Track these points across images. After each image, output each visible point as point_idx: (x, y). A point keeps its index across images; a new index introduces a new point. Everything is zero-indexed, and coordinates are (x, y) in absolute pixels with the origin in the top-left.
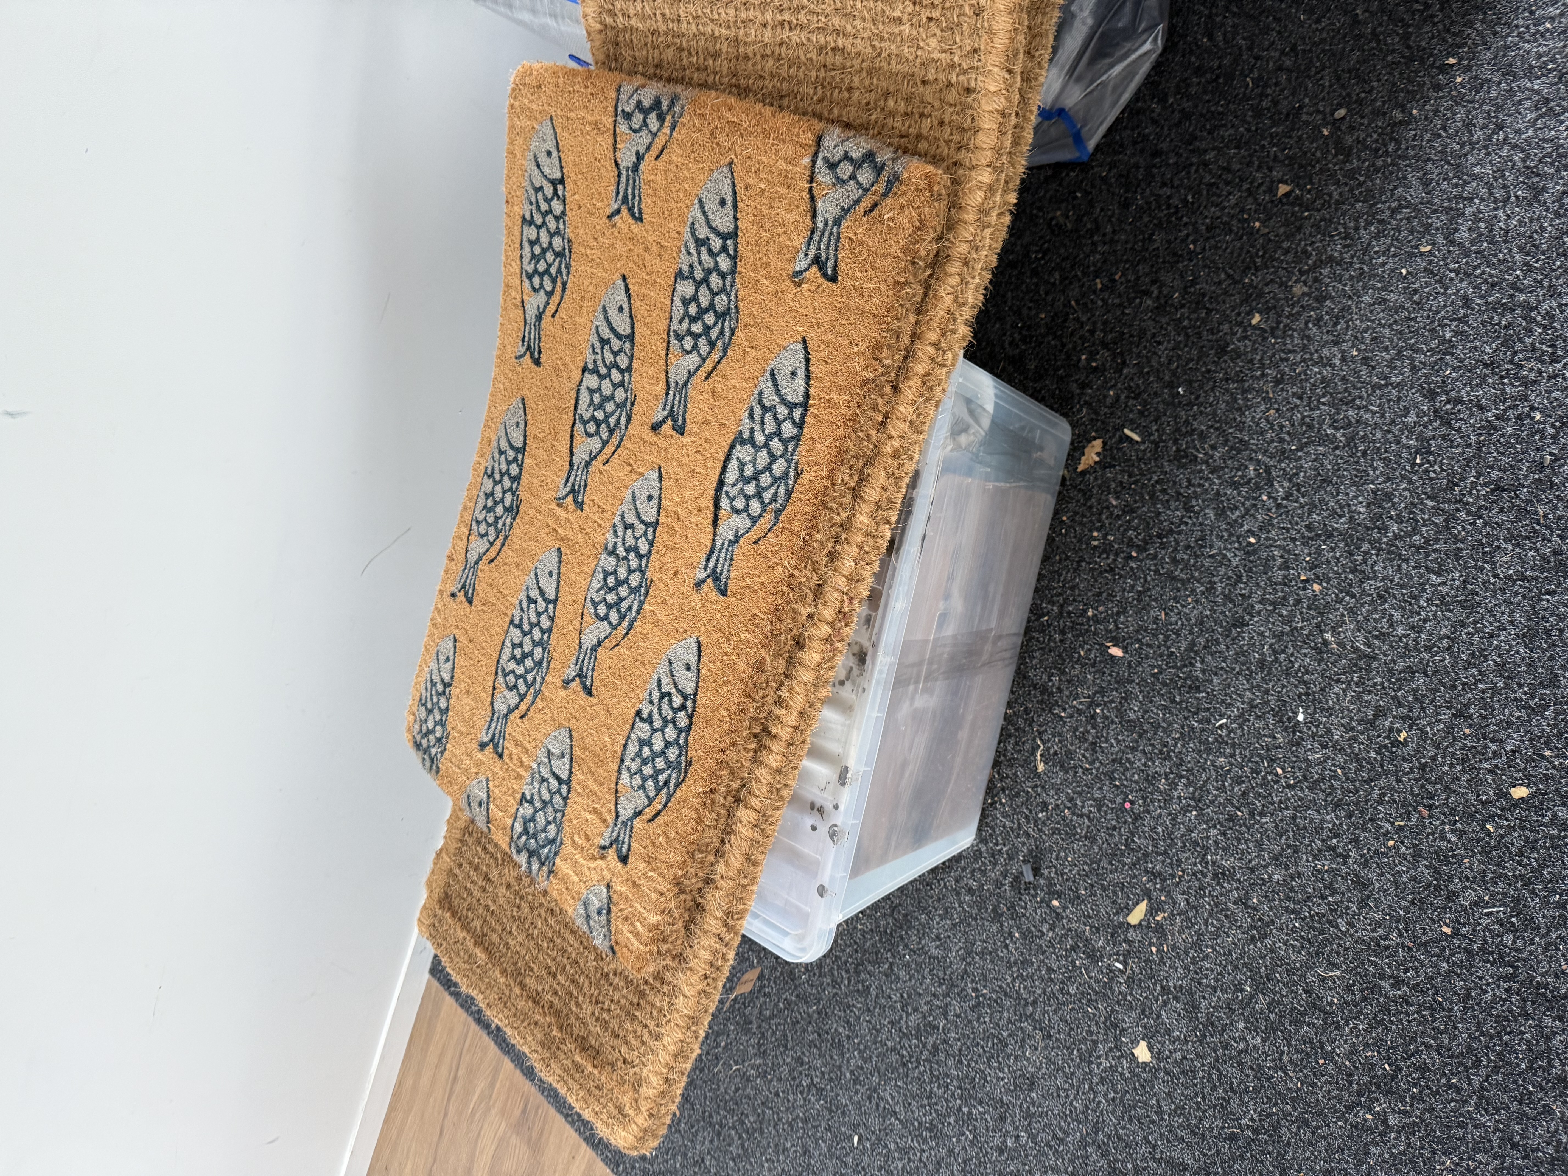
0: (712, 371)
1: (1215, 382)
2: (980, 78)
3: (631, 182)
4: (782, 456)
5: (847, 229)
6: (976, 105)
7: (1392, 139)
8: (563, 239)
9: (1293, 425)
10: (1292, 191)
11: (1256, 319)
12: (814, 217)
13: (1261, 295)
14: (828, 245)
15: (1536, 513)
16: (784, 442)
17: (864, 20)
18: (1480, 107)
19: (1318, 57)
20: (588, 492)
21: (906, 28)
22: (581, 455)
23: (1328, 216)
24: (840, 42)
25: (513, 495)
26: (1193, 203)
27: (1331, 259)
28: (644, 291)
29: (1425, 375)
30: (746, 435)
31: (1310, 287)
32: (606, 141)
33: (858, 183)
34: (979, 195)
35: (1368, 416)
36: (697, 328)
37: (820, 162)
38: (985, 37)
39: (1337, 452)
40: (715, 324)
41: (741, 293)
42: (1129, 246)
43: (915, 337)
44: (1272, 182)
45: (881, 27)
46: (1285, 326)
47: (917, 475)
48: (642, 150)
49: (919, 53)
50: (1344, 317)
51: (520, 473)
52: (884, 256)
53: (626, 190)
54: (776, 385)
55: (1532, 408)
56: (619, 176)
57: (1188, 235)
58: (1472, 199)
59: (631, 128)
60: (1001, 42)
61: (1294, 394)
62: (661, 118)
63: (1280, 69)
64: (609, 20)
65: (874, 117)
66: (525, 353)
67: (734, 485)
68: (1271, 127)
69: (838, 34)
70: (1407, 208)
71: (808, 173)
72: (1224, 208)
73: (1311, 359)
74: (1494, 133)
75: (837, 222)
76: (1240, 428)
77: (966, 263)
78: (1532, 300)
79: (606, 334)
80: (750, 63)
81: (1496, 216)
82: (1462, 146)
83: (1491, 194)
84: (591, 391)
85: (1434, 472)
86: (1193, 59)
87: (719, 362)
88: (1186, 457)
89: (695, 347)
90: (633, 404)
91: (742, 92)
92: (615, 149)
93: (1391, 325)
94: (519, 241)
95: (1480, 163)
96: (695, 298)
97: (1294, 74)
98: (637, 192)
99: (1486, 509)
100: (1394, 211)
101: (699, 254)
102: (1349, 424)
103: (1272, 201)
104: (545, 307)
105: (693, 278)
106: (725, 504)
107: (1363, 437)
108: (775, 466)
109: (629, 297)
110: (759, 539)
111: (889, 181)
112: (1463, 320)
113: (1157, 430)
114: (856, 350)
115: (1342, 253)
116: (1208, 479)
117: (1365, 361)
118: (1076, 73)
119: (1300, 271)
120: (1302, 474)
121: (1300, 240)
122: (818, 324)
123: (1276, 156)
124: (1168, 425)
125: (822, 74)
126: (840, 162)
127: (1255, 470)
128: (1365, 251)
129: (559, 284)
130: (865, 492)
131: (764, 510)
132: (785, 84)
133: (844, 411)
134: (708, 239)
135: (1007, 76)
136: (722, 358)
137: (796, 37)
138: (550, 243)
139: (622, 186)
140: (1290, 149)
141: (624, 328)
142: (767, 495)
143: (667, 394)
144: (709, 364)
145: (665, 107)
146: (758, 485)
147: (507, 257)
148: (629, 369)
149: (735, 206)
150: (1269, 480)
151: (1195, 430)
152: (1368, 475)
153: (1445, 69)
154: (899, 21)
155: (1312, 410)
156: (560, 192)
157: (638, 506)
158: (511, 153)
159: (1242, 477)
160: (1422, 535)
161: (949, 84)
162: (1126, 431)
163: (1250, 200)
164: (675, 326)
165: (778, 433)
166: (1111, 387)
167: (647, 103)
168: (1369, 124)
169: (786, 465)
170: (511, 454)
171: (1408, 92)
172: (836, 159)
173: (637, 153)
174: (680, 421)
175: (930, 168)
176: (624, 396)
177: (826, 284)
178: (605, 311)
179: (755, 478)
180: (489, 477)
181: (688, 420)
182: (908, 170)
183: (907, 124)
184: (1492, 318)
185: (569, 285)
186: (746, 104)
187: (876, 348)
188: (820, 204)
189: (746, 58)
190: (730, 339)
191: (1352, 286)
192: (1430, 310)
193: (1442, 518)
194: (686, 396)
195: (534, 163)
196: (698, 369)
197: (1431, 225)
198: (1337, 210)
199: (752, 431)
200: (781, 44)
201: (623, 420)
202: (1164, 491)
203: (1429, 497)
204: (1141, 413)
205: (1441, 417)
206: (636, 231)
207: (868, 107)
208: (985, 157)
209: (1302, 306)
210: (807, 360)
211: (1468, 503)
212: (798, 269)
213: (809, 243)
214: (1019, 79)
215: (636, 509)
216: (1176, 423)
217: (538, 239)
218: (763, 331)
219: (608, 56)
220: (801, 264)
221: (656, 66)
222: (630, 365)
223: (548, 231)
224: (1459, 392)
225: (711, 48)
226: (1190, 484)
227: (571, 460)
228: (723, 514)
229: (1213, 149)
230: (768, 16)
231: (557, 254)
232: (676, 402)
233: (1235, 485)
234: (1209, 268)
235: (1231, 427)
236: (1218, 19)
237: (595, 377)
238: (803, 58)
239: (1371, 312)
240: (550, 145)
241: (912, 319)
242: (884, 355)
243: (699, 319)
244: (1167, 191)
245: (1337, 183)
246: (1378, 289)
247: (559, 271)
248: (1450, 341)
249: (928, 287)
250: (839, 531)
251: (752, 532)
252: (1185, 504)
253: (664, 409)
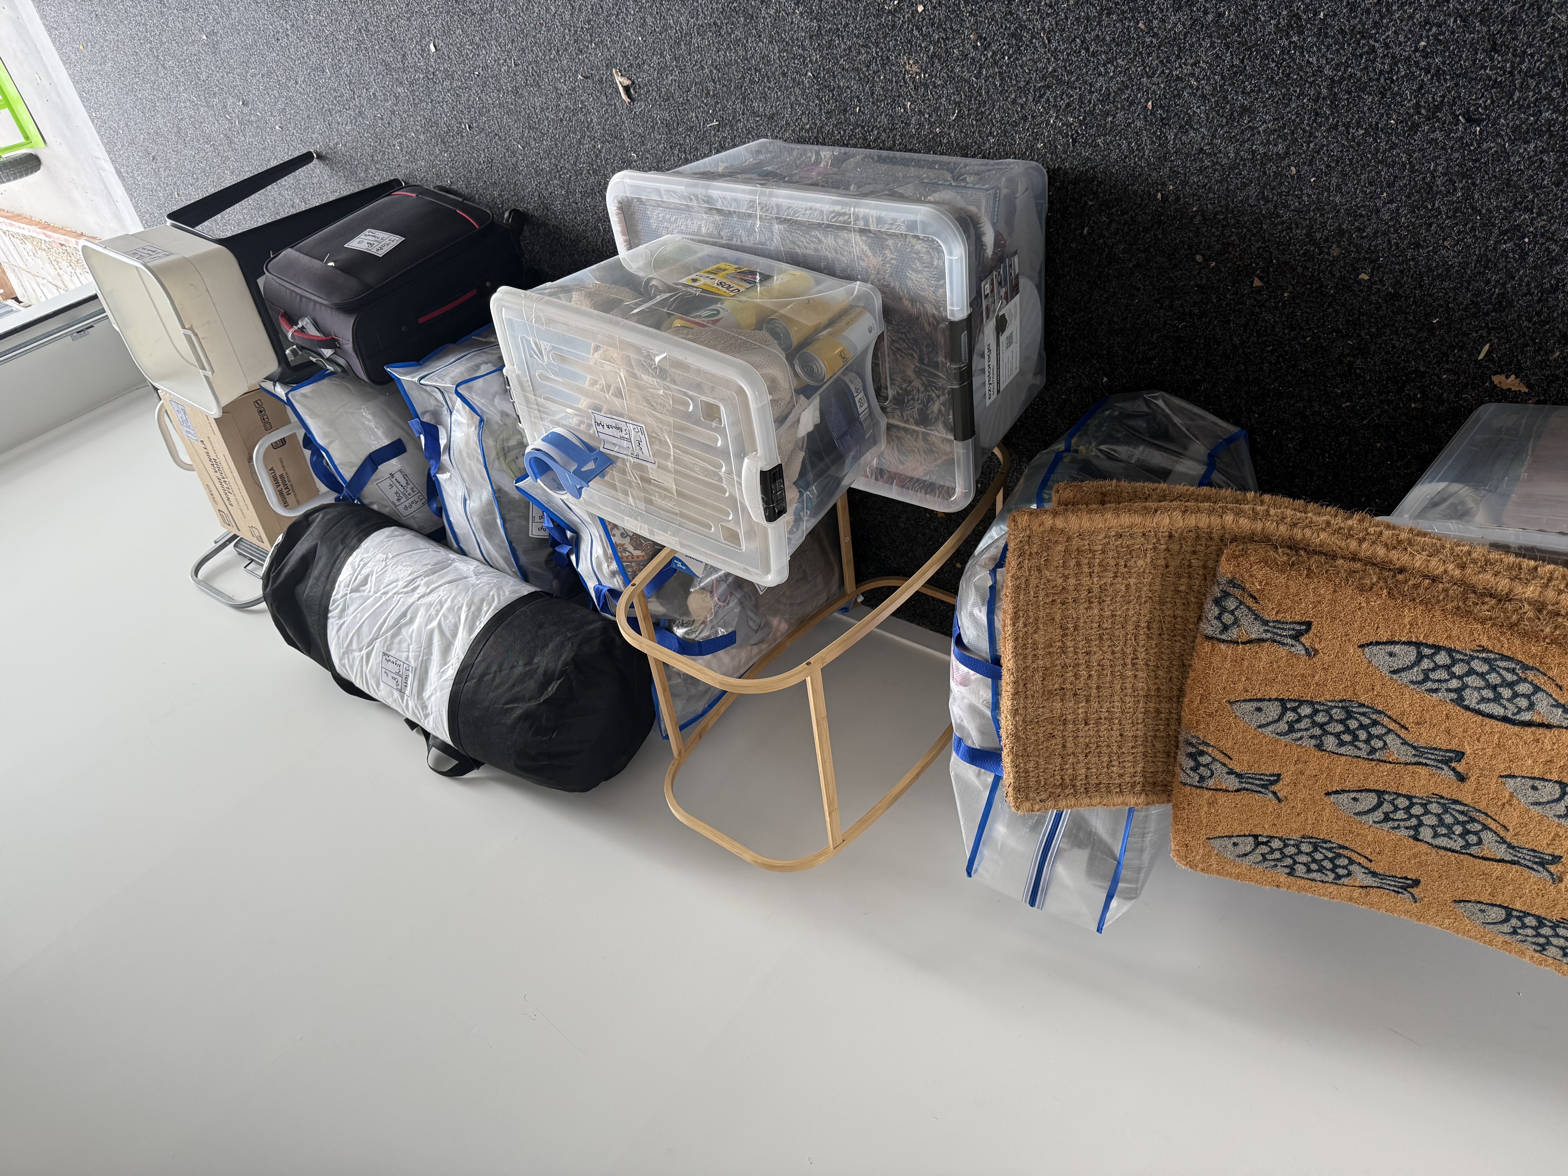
0: (1399, 724)
1: (1424, 295)
2: (1161, 530)
3: (1250, 780)
4: (1468, 663)
5: (1270, 615)
6: (1179, 531)
7: (1215, 218)
8: (1302, 842)
9: (1457, 224)
10: (1258, 276)
11: (1364, 276)
12: (1263, 640)
13: (1342, 278)
14: (1283, 629)
15: (1514, 11)
16: (1454, 662)
17: (1128, 609)
18: (1188, 168)
19: (1162, 283)
20: (1540, 849)
21: (1132, 581)
22: (1501, 852)
23: (1275, 246)
24: (1144, 625)
25: (1558, 926)
26: (1273, 345)
27: (1308, 235)
28: (1337, 778)
29: (1397, 137)
30: (1454, 696)
31: (1333, 243)
32: (1221, 798)
33: (1236, 609)
34: (1243, 521)
35: (1440, 168)
36: (1363, 735)
37: (1223, 637)
38: (1135, 530)
39: (1478, 182)
40: (1356, 719)
41: (1328, 697)
42: (1312, 386)
43: (1354, 558)
44: (1252, 292)
45: (1132, 598)
46: (1367, 253)
47: (1496, 546)
48: (1225, 770)
49: (1147, 571)
50: (1355, 211)
51: (1533, 915)
52: (1287, 587)
53: (1256, 785)
54: (1403, 670)
55: (1416, 50)
56: (1247, 790)
57: (1300, 344)
58: (1253, 151)
59: (1211, 777)
60: (1137, 519)
61: (1428, 230)
62: (1202, 753)
63: (1171, 307)
64: (1138, 788)
65: (1193, 599)
66: (1409, 892)
67: (1505, 708)
68: (1213, 302)
69: (1139, 626)
70: (1263, 193)
71: (1232, 645)
72: (1275, 322)
73: (1394, 225)
74: (1205, 153)
75: (1265, 623)
76: (1465, 265)
77: (1295, 525)
78: (1325, 84)
79: (1379, 815)
80: (1162, 687)
81: (1264, 131)
82: (1215, 170)
83: (1249, 139)
84: (1436, 835)
85: (1485, 102)
86: (1168, 368)
87: (1389, 717)
88: (1500, 302)
89: (1379, 737)
90: (1442, 797)
91: (1181, 693)
92: (1227, 791)
93: (1357, 175)
94: (1309, 881)
95: (1227, 155)
96: (1337, 735)
97: (1175, 296)
98: (1258, 777)
99: (1516, 50)
100: (1267, 201)
101: (1301, 730)
102: (1451, 180)
103: (1267, 288)
104: (1363, 867)
105: (1321, 736)
106: (1526, 716)
107: (1460, 166)
108: (1480, 670)
109: (1344, 791)
110: (1557, 685)
111: (1234, 587)
112: (1347, 126)
113: (1477, 332)
114: (1364, 604)
115: (1303, 228)
116: (1521, 279)
117: (1390, 185)
118: (1181, 451)
119: (1319, 255)
120: (1504, 204)
121: (1295, 260)
122: (1346, 635)
123: (1233, 294)
124: (1471, 323)
125: (1165, 637)
126: (1222, 622)
127: (1505, 243)
128: (1299, 211)
129: (1341, 851)
130: (1502, 591)
131: (1525, 680)
132: (1174, 663)
133: (1419, 612)
134: (1288, 722)
135: (1159, 512)
136: (1386, 715)
137: (1142, 655)
138: (1307, 854)
139: (1254, 788)
140: (1227, 286)
141: (1372, 799)
142: (1509, 677)
143: (1426, 765)
144: (1392, 726)
145: (1194, 750)
146: (1501, 686)
147: (1325, 895)
148: (1409, 798)
149: (1260, 700)
150: (1514, 229)
151: (1472, 302)
152: (1496, 152)
153: (1165, 199)
154: (1128, 586)
155: (1440, 213)
156: (1265, 840)
157: (1545, 800)
158: (1238, 877)
159: (1514, 252)
160: (1551, 91)
161: (1167, 550)
162: (1481, 357)
163: (1267, 304)
164: (1363, 754)
165: (1447, 667)
166: (1439, 377)
167: (1192, 764)
168: (1205, 236)
169: (1476, 661)
170: (1514, 922)
171: (1182, 217)
172: (1220, 625)
173: (1228, 773)
174: (1451, 755)
175: (1223, 558)
176: (1435, 805)
177: (1313, 630)
178: (1358, 814)
179: (1494, 688)
180: (1544, 949)
181: (1449, 747)
182: (1225, 574)
183: (1196, 576)
184: (1343, 106)
185: (1341, 843)
186: (1188, 690)
187: (1362, 589)
188: (1253, 636)
189: (1158, 689)
190: (1368, 707)
191: (1328, 213)
192: (1342, 151)
193: (1530, 81)
194: (1425, 748)
195: (1244, 858)
196: (1399, 736)
197: (1275, 172)
198: (1269, 241)
199: (1449, 690)
200: (1147, 665)
201: (1458, 807)
202: (1539, 314)
203: (1511, 98)
204: (1461, 348)
205: (1433, 114)
206: (1288, 780)
207: (1187, 604)
208: (1215, 520)
209: (1349, 245)
210: (1378, 643)
211: (1512, 66)
212: (1304, 652)
213: (1283, 644)
214: (1163, 503)
215: (1548, 802)
216: (1468, 317)
217: (1304, 864)
218: (1357, 679)
219: (1164, 791)
220: (1299, 649)
221: (1168, 756)
222: (1404, 796)
223: (1297, 854)
224: (1409, 108)
225: (1153, 715)
226: (1529, 293)
227: (1509, 862)
228: (1537, 719)
229: (1232, 340)
230: (1129, 673)
231: (1316, 849)
232: (1433, 757)
233: (1524, 256)
234: (1324, 322)
235: (1466, 273)
236: (1140, 356)
237: (1422, 829)
238: (1156, 650)
239: (1348, 193)
240: (1229, 843)
241: (1340, 562)
242: (1368, 582)
243: (1354, 734)
244: (1266, 366)
245: (1249, 246)
246: (1329, 193)
247: (1330, 849)
248: (1366, 129)
249: (1315, 552)
250: (1545, 612)
251: (1550, 691)
252: (1550, 292)
253: (1442, 769)
